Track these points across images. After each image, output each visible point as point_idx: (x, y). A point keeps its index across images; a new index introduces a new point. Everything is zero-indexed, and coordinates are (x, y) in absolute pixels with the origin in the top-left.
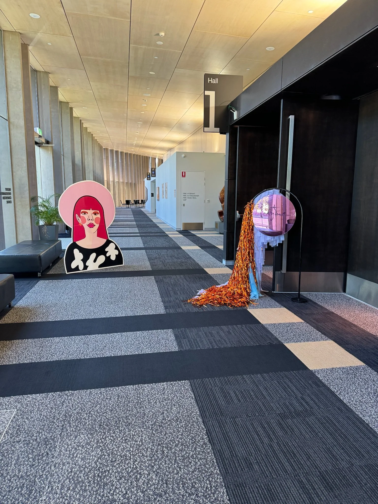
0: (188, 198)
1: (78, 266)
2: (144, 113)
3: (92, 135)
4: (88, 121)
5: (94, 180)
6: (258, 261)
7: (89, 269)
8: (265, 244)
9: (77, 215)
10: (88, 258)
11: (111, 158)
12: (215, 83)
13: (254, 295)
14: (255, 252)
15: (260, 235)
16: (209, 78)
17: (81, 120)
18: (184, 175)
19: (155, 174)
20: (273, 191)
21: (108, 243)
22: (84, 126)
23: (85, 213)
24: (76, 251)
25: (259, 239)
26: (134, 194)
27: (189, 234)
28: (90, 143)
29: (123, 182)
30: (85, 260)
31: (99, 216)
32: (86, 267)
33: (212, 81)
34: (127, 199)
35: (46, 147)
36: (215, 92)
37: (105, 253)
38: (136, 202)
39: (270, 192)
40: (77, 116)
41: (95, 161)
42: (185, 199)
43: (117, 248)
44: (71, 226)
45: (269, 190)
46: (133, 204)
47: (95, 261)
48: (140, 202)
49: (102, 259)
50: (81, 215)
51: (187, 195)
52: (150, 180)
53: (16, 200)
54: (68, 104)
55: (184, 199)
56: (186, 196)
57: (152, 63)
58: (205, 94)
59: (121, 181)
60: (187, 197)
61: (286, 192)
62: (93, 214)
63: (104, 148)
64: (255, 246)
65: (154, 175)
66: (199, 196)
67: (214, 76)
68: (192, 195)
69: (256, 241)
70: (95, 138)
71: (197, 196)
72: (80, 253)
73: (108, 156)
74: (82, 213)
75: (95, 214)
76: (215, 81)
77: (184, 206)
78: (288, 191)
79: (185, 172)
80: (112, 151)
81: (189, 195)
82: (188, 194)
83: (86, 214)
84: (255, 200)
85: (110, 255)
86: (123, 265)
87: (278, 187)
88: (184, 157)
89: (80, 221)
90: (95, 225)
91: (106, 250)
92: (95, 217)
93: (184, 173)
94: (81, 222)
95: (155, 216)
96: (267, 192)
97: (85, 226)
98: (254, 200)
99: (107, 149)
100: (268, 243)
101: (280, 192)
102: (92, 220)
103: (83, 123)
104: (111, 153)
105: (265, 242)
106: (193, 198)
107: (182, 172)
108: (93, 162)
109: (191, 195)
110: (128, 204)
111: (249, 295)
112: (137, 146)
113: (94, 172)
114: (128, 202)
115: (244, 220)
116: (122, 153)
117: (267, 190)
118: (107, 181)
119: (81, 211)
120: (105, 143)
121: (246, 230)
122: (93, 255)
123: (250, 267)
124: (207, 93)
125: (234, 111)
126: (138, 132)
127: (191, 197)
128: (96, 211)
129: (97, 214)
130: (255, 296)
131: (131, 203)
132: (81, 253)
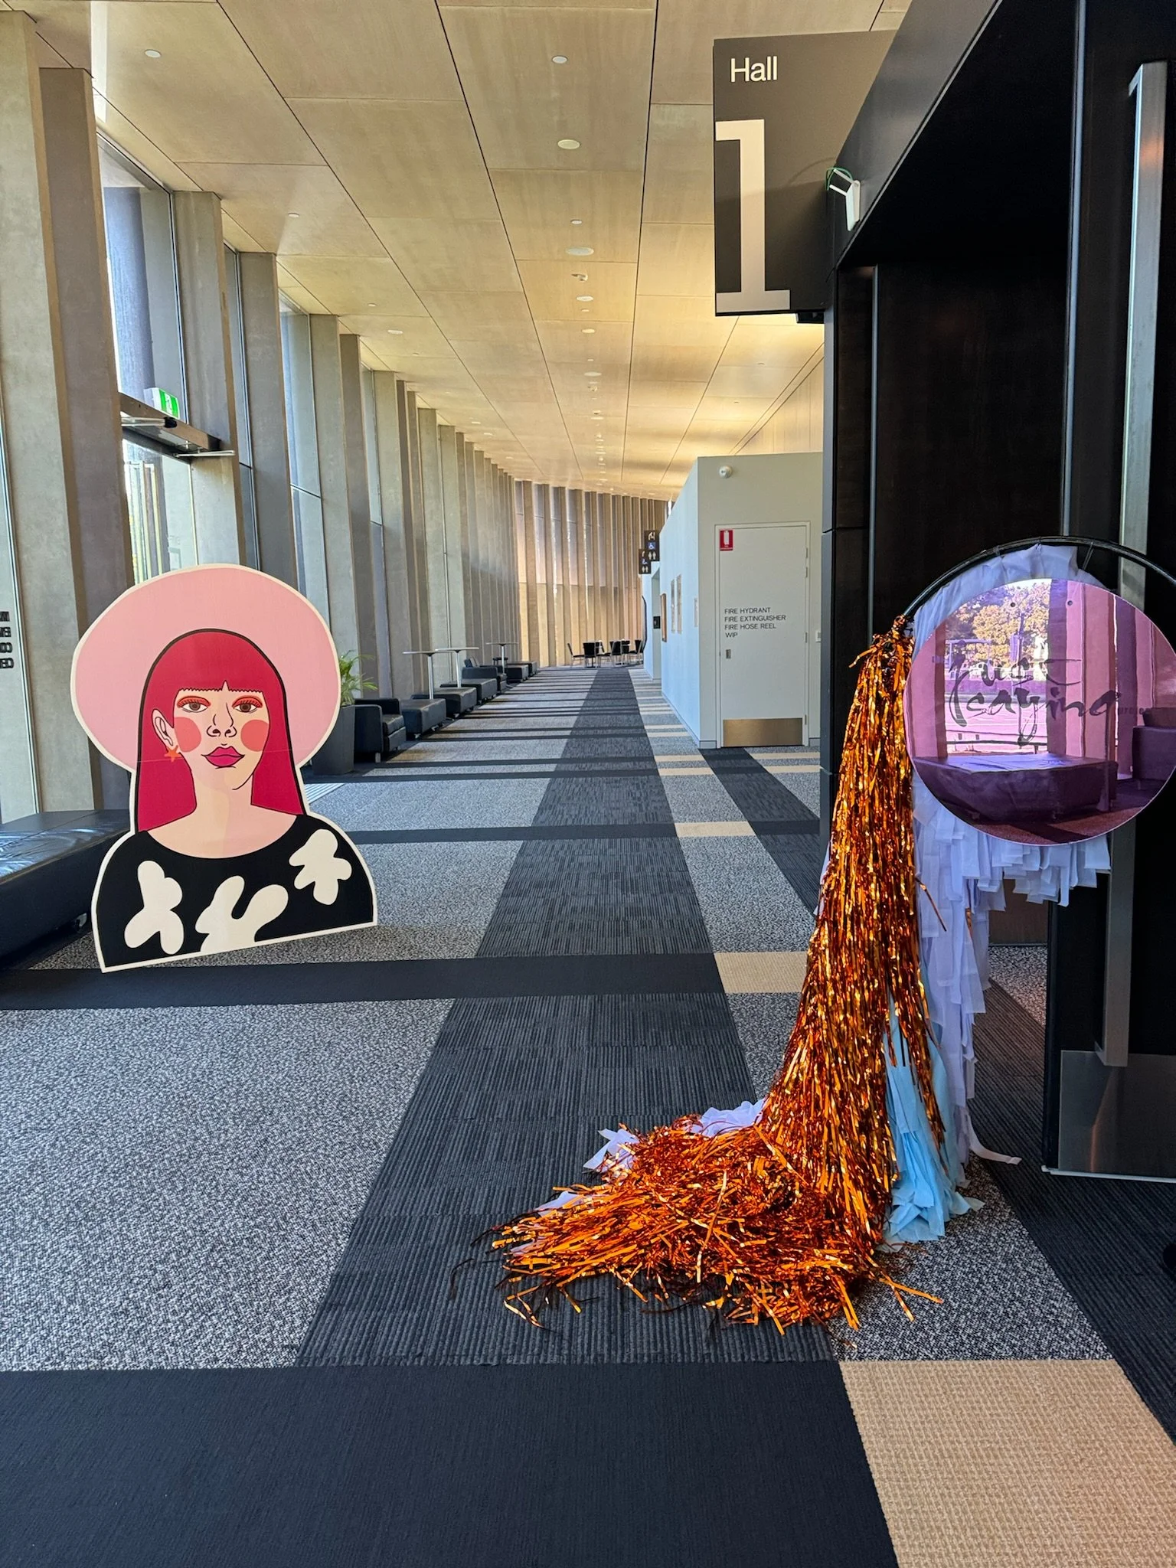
0: (744, 627)
1: (157, 936)
2: (592, 331)
3: (461, 435)
4: (431, 382)
5: (243, 563)
6: (947, 989)
7: (207, 949)
8: (983, 886)
9: (156, 714)
10: (207, 901)
11: (539, 513)
12: (763, 77)
13: (916, 1212)
14: (925, 934)
15: (955, 830)
16: (733, 60)
17: (401, 384)
18: (726, 543)
19: (657, 550)
20: (1031, 557)
21: (304, 828)
22: (420, 403)
23: (195, 704)
24: (149, 874)
25: (948, 856)
26: (615, 621)
27: (743, 763)
28: (452, 462)
29: (578, 586)
30: (189, 911)
31: (262, 714)
32: (193, 940)
33: (751, 71)
34: (591, 640)
35: (208, 461)
36: (763, 121)
37: (286, 875)
38: (619, 648)
39: (1014, 567)
40: (385, 369)
41: (474, 519)
42: (732, 631)
43: (344, 851)
44: (128, 761)
45: (1003, 553)
46: (607, 655)
47: (239, 911)
48: (632, 647)
49: (271, 901)
50: (178, 712)
51: (739, 615)
52: (649, 572)
53: (36, 655)
54: (335, 321)
55: (728, 631)
56: (734, 619)
57: (555, 94)
58: (717, 139)
59: (573, 581)
60: (739, 623)
61: (1122, 560)
62: (234, 705)
63: (516, 479)
64: (922, 898)
65: (654, 555)
66: (784, 617)
67: (756, 49)
68: (761, 614)
69: (927, 865)
70: (476, 448)
71: (778, 618)
72: (168, 878)
73: (531, 507)
74: (181, 705)
75: (245, 706)
76: (762, 71)
77: (728, 655)
78: (1132, 555)
79: (731, 533)
80: (543, 489)
81: (748, 614)
82: (742, 614)
83: (202, 707)
84: (916, 617)
85: (314, 883)
86: (375, 923)
87: (1066, 533)
88: (728, 475)
89: (172, 740)
90: (243, 756)
91: (294, 860)
92: (242, 719)
93: (726, 535)
94: (176, 743)
95: (660, 693)
96: (993, 564)
97: (196, 760)
98: (910, 618)
99: (527, 484)
100: (1008, 884)
101: (1080, 561)
102: (229, 731)
103: (412, 394)
104: (540, 496)
105: (988, 873)
106: (764, 626)
107: (722, 533)
108: (464, 524)
109: (756, 614)
110: (592, 657)
111: (882, 1204)
112: (611, 464)
113: (465, 556)
114: (590, 650)
115: (850, 740)
116: (575, 493)
117: (994, 556)
118: (527, 583)
119: (178, 699)
120: (517, 465)
121: (863, 804)
122: (232, 888)
123: (894, 1025)
124: (727, 131)
125: (845, 186)
126: (599, 412)
127: (755, 622)
128: (250, 694)
129: (253, 707)
130: (925, 1215)
131: (601, 652)
132: (171, 880)
